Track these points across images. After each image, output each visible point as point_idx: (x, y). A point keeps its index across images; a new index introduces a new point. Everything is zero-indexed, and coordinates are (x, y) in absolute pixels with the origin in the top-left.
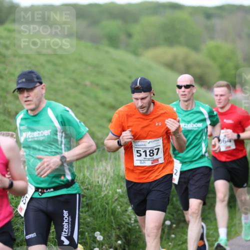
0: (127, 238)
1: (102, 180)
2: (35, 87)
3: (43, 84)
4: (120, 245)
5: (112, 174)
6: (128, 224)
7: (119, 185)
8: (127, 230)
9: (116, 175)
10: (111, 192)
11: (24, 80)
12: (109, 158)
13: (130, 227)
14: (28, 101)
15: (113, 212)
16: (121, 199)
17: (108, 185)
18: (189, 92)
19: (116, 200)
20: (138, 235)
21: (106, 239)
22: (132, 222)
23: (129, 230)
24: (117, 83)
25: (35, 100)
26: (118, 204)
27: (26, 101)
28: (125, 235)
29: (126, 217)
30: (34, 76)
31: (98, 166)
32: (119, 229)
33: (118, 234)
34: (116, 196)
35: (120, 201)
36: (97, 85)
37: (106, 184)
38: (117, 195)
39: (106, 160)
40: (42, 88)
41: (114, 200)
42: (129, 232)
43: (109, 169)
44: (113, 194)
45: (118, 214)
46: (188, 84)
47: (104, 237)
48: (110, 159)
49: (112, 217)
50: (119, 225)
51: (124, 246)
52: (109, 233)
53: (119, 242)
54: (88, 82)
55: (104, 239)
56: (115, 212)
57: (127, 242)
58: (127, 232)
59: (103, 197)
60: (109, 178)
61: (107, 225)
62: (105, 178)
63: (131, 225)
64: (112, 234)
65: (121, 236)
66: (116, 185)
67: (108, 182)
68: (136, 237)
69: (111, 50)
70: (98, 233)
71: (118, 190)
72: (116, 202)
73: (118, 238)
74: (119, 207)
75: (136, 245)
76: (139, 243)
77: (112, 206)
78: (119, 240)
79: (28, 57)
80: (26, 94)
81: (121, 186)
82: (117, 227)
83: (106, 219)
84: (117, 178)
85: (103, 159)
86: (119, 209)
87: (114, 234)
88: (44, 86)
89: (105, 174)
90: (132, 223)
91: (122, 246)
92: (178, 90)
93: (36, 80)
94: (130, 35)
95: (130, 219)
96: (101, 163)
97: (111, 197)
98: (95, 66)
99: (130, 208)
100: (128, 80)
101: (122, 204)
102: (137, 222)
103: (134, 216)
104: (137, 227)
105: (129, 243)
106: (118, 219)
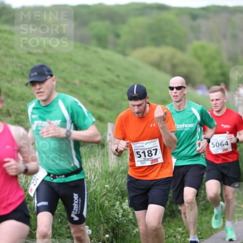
0: (115, 232)
1: (90, 175)
2: (46, 80)
3: (54, 77)
4: (108, 239)
5: (100, 170)
6: (116, 218)
7: (107, 181)
8: (115, 224)
9: (104, 171)
10: (99, 188)
11: (36, 74)
12: (97, 154)
13: (118, 221)
14: (40, 92)
15: (102, 207)
16: (109, 194)
17: (96, 181)
18: (180, 93)
19: (104, 195)
20: (125, 229)
21: (94, 233)
22: (120, 216)
23: (118, 224)
24: (105, 82)
25: (47, 92)
26: (106, 199)
27: (38, 93)
28: (113, 229)
29: (114, 211)
30: (45, 69)
31: (86, 162)
32: (107, 223)
33: (107, 228)
34: (105, 191)
35: (108, 196)
36: (86, 83)
37: (94, 181)
38: (105, 190)
39: (95, 156)
40: (53, 80)
41: (102, 195)
42: (117, 226)
43: (97, 165)
44: (101, 191)
45: (106, 209)
46: (180, 85)
47: (92, 231)
48: (99, 155)
49: (100, 212)
50: (107, 220)
51: (112, 240)
52: (97, 227)
53: (107, 236)
54: (77, 82)
55: (92, 233)
56: (103, 206)
57: (115, 236)
58: (115, 226)
59: (92, 192)
60: (98, 174)
61: (95, 220)
62: (94, 173)
63: (119, 219)
64: (100, 228)
65: (109, 230)
66: (104, 181)
67: (96, 178)
68: (123, 231)
69: (100, 50)
70: (87, 227)
71: (106, 186)
72: (105, 197)
73: (106, 232)
74: (107, 202)
75: (123, 238)
76: (126, 237)
77: (100, 201)
78: (107, 234)
79: (19, 57)
80: (38, 87)
81: (109, 182)
82: (105, 221)
83: (94, 213)
84: (105, 174)
85: (91, 155)
86: (107, 204)
87: (102, 228)
88: (55, 78)
89: (93, 170)
90: (120, 218)
91: (110, 240)
92: (170, 91)
93: (47, 73)
94: (118, 36)
95: (118, 214)
96: (89, 159)
97: (99, 192)
98: (84, 66)
99: (118, 203)
100: (116, 79)
101: (110, 199)
102: (124, 216)
103: (122, 211)
104: (125, 221)
105: (116, 236)
106: (106, 214)
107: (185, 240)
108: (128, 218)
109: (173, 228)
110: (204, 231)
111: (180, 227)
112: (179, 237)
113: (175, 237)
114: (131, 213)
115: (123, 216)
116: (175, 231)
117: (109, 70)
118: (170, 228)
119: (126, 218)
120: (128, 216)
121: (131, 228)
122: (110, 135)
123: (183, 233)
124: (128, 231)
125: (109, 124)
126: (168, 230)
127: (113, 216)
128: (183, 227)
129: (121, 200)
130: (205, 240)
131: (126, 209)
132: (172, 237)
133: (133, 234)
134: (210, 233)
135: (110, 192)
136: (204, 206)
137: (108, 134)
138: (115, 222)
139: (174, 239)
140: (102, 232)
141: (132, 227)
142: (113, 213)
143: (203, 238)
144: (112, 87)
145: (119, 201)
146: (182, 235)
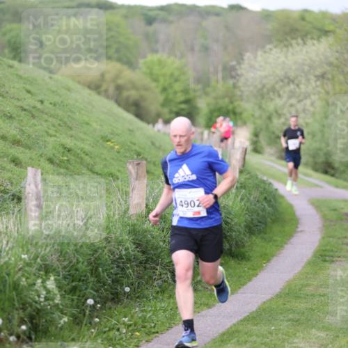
0: (34, 321)
4: (24, 332)
5: (16, 234)
6: (36, 302)
7: (25, 249)
8: (34, 310)
9: (21, 235)
10: (13, 259)
12: (11, 212)
13: (39, 307)
15: (16, 286)
16: (27, 269)
17: (10, 249)
19: (20, 270)
20: (48, 318)
22: (42, 300)
23: (38, 311)
26: (23, 275)
28: (32, 318)
29: (33, 293)
32: (24, 309)
33: (23, 316)
34: (21, 265)
35: (25, 271)
37: (7, 249)
38: (22, 262)
39: (8, 214)
41: (17, 269)
42: (37, 313)
43: (11, 226)
44: (16, 264)
45: (22, 289)
47: (3, 320)
48: (13, 213)
49: (14, 293)
51: (30, 334)
52: (9, 314)
53: (24, 327)
55: (3, 323)
56: (19, 285)
57: (34, 327)
58: (34, 313)
59: (2, 266)
60: (12, 239)
61: (7, 304)
62: (6, 239)
63: (40, 304)
64: (13, 316)
65: (26, 319)
66: (20, 249)
67: (10, 245)
68: (46, 321)
71: (23, 256)
72: (20, 272)
73: (22, 322)
74: (24, 279)
75: (46, 331)
76: (50, 329)
77: (14, 277)
78: (23, 324)
81: (28, 251)
82: (21, 306)
83: (5, 295)
84: (22, 239)
85: (3, 213)
86: (23, 282)
87: (16, 316)
89: (5, 233)
90: (41, 302)
91: (27, 333)
95: (39, 296)
97: (13, 265)
99: (39, 281)
100: (39, 105)
101: (28, 276)
102: (48, 300)
103: (44, 293)
104: (49, 307)
105: (36, 328)
106: (22, 296)
107: (132, 335)
108: (54, 303)
109: (116, 318)
110: (160, 323)
111: (125, 317)
112: (124, 331)
113: (118, 330)
114: (59, 296)
115: (46, 299)
116: (118, 321)
117: (29, 92)
118: (111, 317)
119: (51, 303)
120: (53, 300)
121: (57, 317)
122: (29, 185)
123: (130, 325)
124: (52, 322)
125: (30, 169)
126: (108, 320)
127: (31, 299)
128: (130, 316)
129: (44, 277)
130: (161, 336)
131: (51, 290)
132: (114, 331)
133: (60, 326)
134: (168, 325)
135: (29, 265)
136: (160, 287)
137: (28, 183)
138: (34, 308)
139: (117, 333)
140: (15, 322)
141: (59, 316)
142: (33, 294)
143: (157, 332)
144: (33, 117)
145: (42, 278)
146: (128, 328)
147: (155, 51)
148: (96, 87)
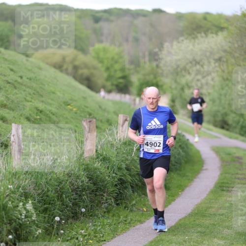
0: (18, 232)
4: (11, 240)
5: (4, 171)
6: (19, 219)
7: (11, 182)
8: (18, 225)
9: (8, 171)
10: (2, 188)
13: (21, 222)
15: (4, 208)
16: (12, 195)
19: (7, 196)
20: (28, 230)
22: (23, 217)
23: (20, 225)
26: (9, 200)
28: (16, 230)
32: (10, 224)
33: (10, 229)
34: (8, 192)
35: (11, 197)
38: (8, 191)
41: (5, 196)
42: (20, 227)
44: (5, 191)
45: (9, 209)
49: (3, 212)
51: (15, 241)
53: (10, 237)
56: (7, 207)
58: (18, 227)
64: (3, 229)
65: (12, 231)
66: (7, 182)
68: (26, 232)
71: (9, 186)
72: (8, 198)
73: (9, 233)
74: (10, 203)
75: (26, 239)
76: (29, 238)
77: (3, 201)
78: (10, 235)
81: (13, 183)
82: (8, 222)
84: (9, 174)
86: (10, 205)
87: (5, 229)
90: (23, 219)
91: (13, 241)
95: (21, 215)
97: (2, 193)
99: (21, 204)
100: (19, 80)
101: (13, 200)
102: (28, 217)
103: (25, 212)
104: (28, 222)
105: (19, 237)
106: (9, 214)
107: (87, 242)
108: (32, 219)
109: (75, 230)
110: (106, 234)
111: (82, 230)
112: (82, 240)
113: (77, 239)
114: (35, 215)
115: (26, 217)
116: (77, 233)
117: (12, 70)
118: (72, 230)
119: (30, 219)
120: (31, 217)
121: (34, 230)
122: (14, 136)
123: (86, 236)
124: (30, 233)
125: (13, 124)
126: (70, 232)
127: (16, 217)
128: (85, 229)
130: (107, 243)
131: (29, 210)
132: (74, 239)
133: (36, 236)
134: (112, 235)
135: (13, 192)
136: (106, 208)
137: (12, 134)
138: (17, 223)
139: (76, 241)
140: (4, 233)
141: (35, 229)
142: (17, 213)
143: (105, 241)
144: (15, 88)
145: (23, 202)
146: (84, 237)
147: (101, 42)
148: (59, 67)
